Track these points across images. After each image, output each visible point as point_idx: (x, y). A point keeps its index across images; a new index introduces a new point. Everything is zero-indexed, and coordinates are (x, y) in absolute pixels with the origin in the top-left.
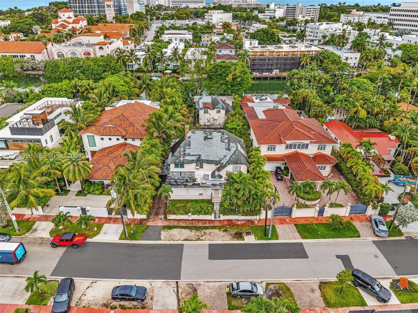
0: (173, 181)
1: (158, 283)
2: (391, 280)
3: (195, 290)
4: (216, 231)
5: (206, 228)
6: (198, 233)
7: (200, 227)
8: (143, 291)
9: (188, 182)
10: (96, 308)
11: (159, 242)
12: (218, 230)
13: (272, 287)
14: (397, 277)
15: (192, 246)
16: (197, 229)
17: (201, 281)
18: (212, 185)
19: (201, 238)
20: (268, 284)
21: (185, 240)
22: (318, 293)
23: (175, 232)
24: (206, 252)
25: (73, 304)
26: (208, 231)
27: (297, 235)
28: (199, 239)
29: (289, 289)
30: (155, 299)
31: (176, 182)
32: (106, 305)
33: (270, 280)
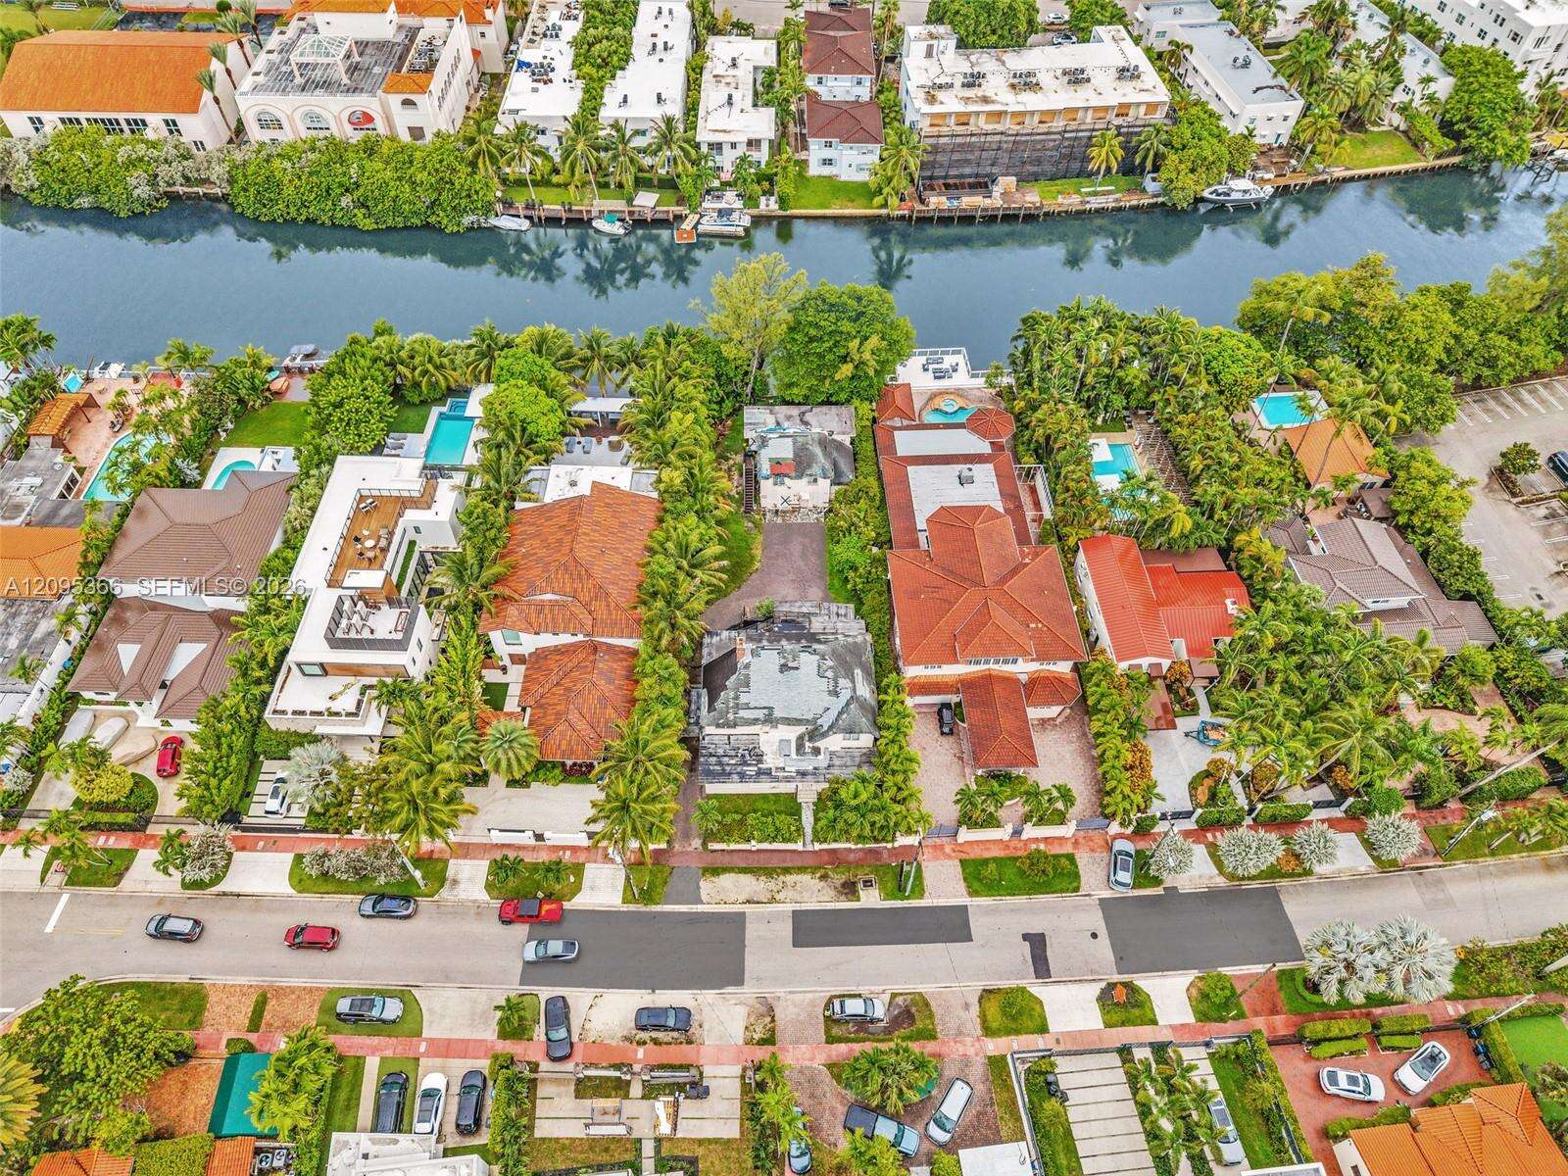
0: (713, 760)
1: (708, 996)
2: (1103, 985)
3: (771, 1009)
4: (806, 878)
5: (787, 871)
6: (772, 885)
7: (774, 870)
8: (684, 1015)
9: (745, 763)
10: (614, 1043)
11: (700, 908)
12: (809, 877)
13: (900, 1000)
14: (1116, 978)
15: (760, 917)
16: (769, 872)
17: (780, 991)
18: (798, 772)
19: (778, 897)
20: (894, 996)
21: (748, 902)
22: (975, 1009)
23: (727, 880)
24: (786, 929)
25: (575, 1038)
26: (790, 879)
27: (962, 886)
28: (773, 900)
29: (927, 1005)
30: (706, 1026)
31: (720, 764)
32: (628, 1039)
33: (898, 988)
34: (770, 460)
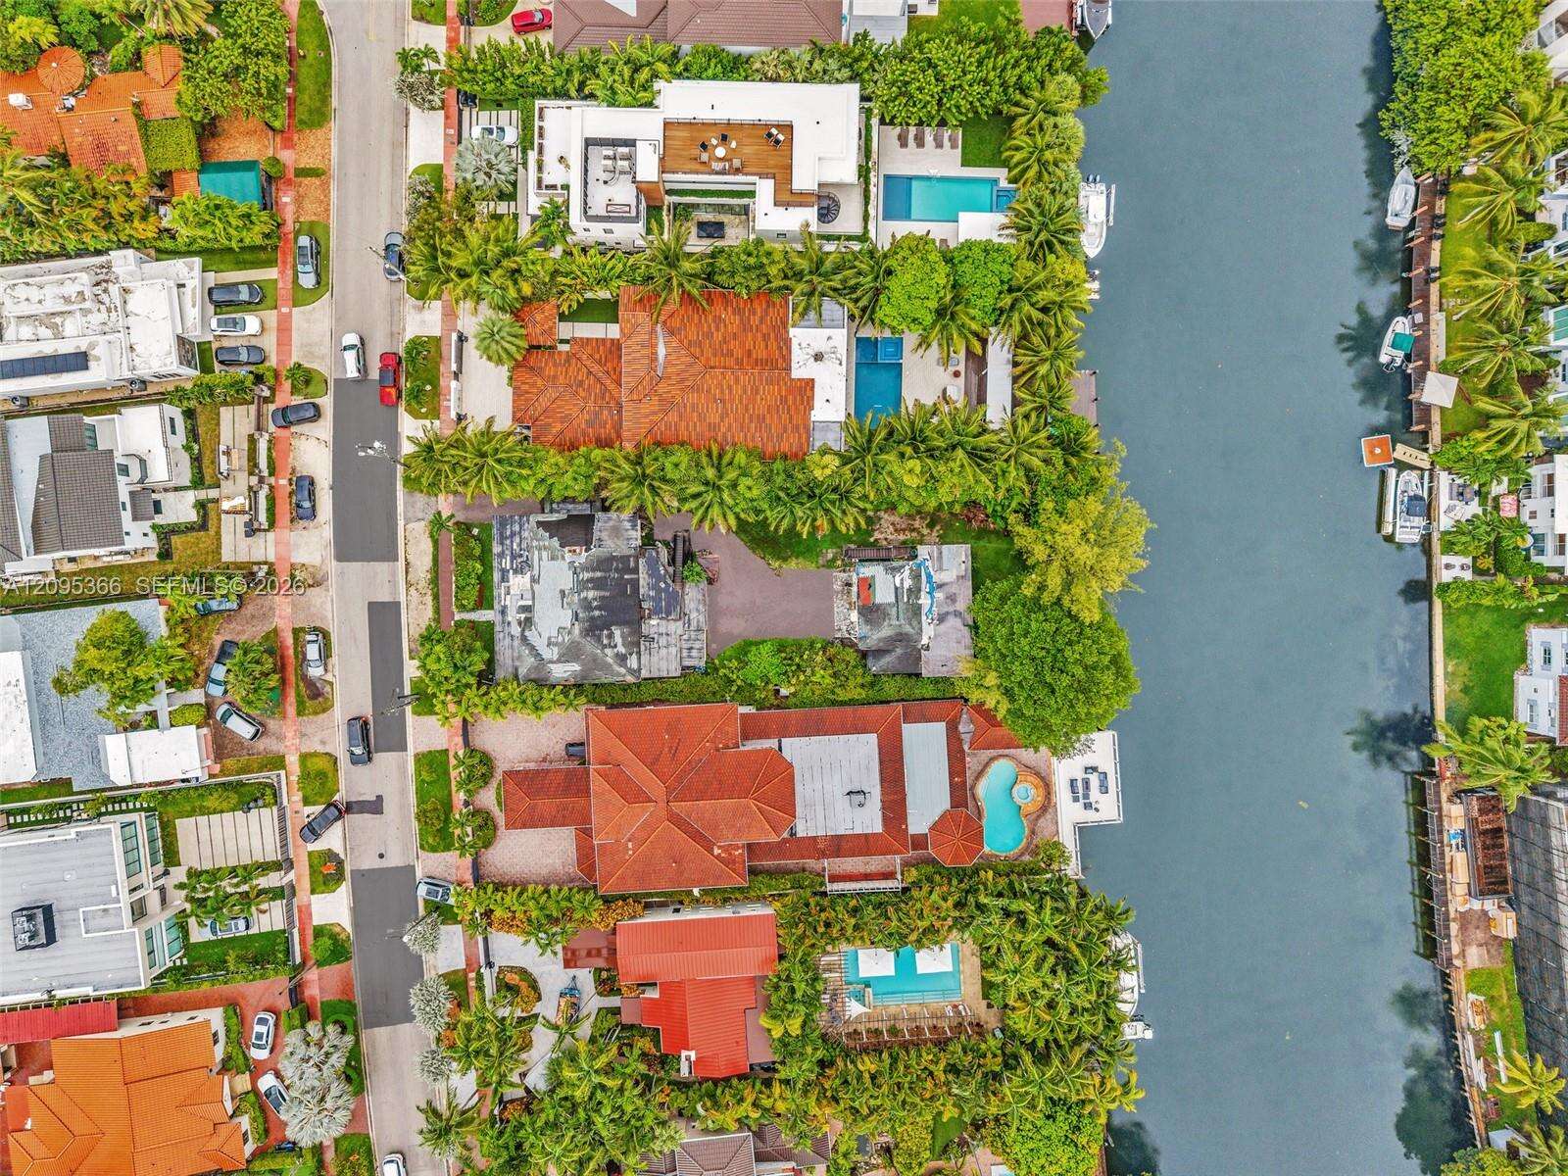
0: (517, 528)
1: (328, 532)
2: (342, 856)
3: (319, 584)
4: (430, 613)
5: (436, 597)
6: (423, 584)
7: (437, 585)
8: (313, 514)
9: (513, 557)
10: (290, 460)
11: (401, 523)
12: (431, 616)
13: (328, 688)
14: (348, 868)
15: (394, 574)
16: (434, 581)
17: (333, 592)
18: (505, 607)
19: (412, 589)
20: (331, 684)
21: (407, 564)
22: (321, 749)
23: (427, 546)
24: (384, 596)
25: (294, 429)
26: (429, 599)
27: (423, 748)
28: (409, 584)
29: (324, 711)
30: (305, 532)
31: (513, 534)
32: (294, 470)
33: (337, 687)
34: (873, 577)
